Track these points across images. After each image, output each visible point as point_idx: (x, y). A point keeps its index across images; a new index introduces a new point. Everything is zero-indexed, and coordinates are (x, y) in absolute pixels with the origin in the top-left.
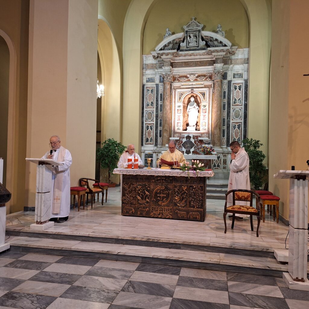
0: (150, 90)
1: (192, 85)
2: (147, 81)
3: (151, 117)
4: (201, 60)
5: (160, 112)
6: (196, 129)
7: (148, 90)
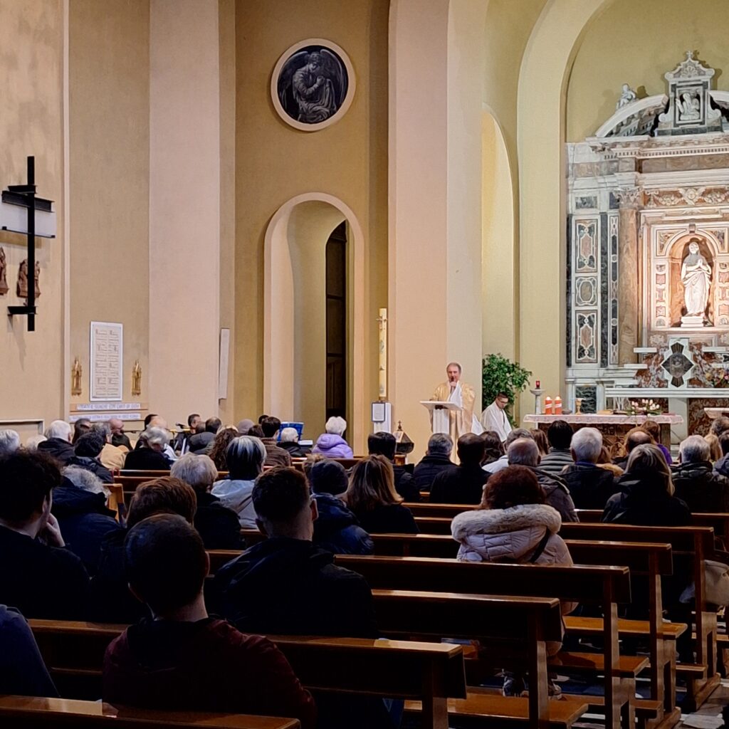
0: (587, 226)
1: (692, 213)
2: (578, 206)
3: (589, 293)
4: (711, 153)
5: (612, 281)
6: (705, 323)
7: (580, 226)
